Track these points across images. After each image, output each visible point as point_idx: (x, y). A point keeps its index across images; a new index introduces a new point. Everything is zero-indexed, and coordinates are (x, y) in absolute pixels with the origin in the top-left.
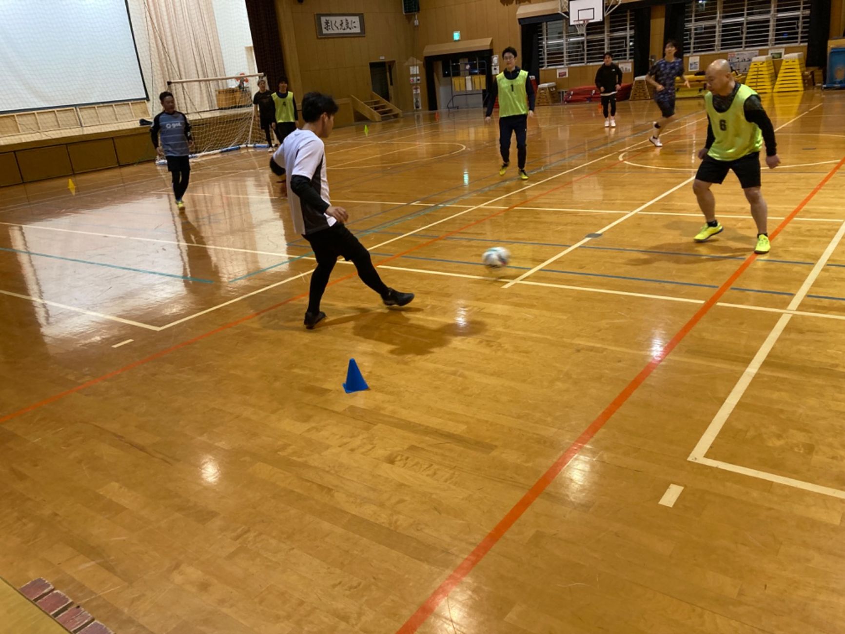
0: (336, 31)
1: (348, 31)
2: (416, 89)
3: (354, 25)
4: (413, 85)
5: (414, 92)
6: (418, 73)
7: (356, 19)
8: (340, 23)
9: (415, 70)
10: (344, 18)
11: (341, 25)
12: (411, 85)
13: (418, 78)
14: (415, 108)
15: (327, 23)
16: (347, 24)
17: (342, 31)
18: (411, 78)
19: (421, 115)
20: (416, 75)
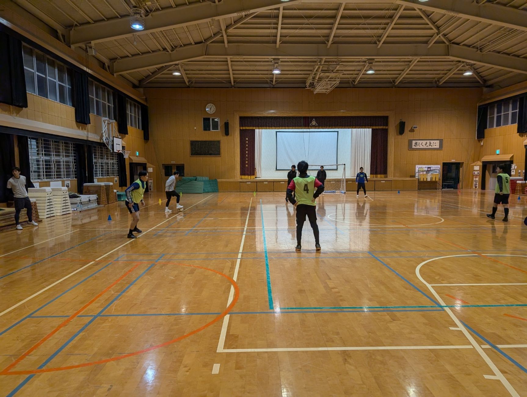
0: (421, 147)
1: (431, 147)
2: (476, 177)
3: (435, 144)
4: (475, 175)
5: (474, 179)
6: (478, 169)
7: (438, 141)
8: (425, 143)
9: (477, 168)
10: (428, 142)
11: (426, 144)
12: (473, 175)
13: (478, 172)
14: (474, 188)
15: (416, 143)
16: (430, 143)
17: (426, 147)
18: (474, 172)
19: (477, 192)
20: (477, 171)
